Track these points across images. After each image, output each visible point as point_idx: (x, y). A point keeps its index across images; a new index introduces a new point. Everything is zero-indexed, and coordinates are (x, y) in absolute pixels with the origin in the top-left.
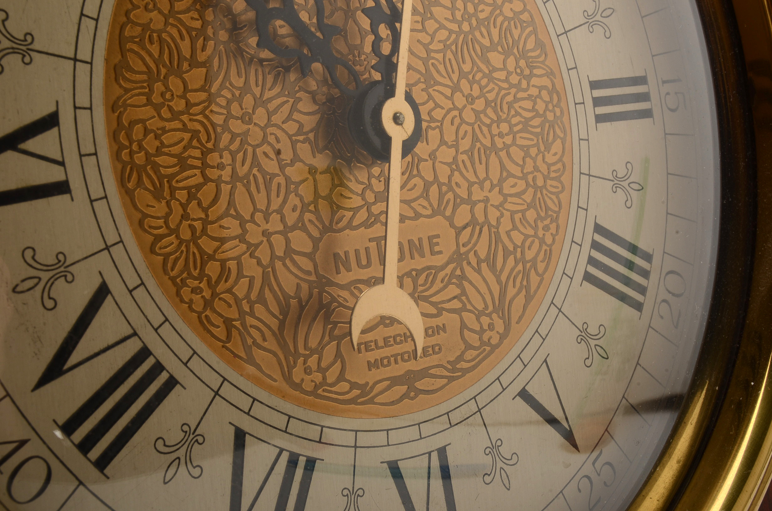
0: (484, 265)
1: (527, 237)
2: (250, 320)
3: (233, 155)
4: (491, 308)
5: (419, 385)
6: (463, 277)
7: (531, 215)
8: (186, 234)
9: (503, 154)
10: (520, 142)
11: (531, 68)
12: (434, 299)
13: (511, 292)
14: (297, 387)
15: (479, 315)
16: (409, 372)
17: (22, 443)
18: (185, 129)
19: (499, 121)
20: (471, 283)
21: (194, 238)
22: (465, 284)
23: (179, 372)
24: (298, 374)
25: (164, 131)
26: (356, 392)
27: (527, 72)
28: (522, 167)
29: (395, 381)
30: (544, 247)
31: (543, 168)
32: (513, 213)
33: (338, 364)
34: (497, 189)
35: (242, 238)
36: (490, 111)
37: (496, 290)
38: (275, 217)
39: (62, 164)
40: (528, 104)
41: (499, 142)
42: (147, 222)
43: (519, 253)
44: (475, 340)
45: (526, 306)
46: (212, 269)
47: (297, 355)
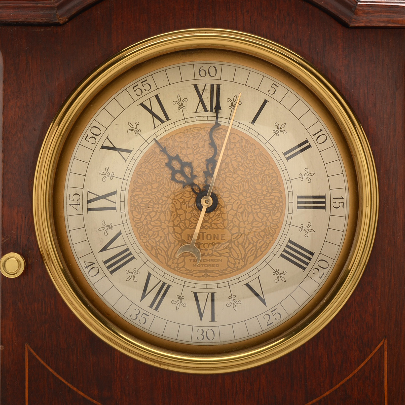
0: (240, 246)
1: (259, 240)
2: (158, 247)
3: (162, 205)
4: (240, 258)
5: (209, 274)
6: (232, 247)
7: (262, 234)
8: (145, 223)
9: (255, 215)
10: (262, 211)
11: (272, 190)
12: (219, 252)
13: (249, 254)
14: (169, 266)
15: (234, 259)
16: (206, 270)
17: (94, 263)
18: (150, 198)
19: (256, 204)
20: (234, 249)
21: (147, 225)
22: (232, 249)
23: (136, 256)
24: (170, 263)
25: (144, 198)
26: (187, 271)
27: (270, 191)
28: (262, 219)
29: (201, 271)
30: (265, 244)
31: (271, 221)
32: (255, 232)
33: (183, 263)
34: (250, 224)
35: (160, 226)
36: (252, 202)
37: (243, 253)
38: (171, 223)
39: (115, 203)
40: (269, 201)
41: (254, 211)
42: (135, 219)
43: (255, 244)
44: (232, 266)
45: (254, 260)
46: (150, 233)
47: (171, 258)
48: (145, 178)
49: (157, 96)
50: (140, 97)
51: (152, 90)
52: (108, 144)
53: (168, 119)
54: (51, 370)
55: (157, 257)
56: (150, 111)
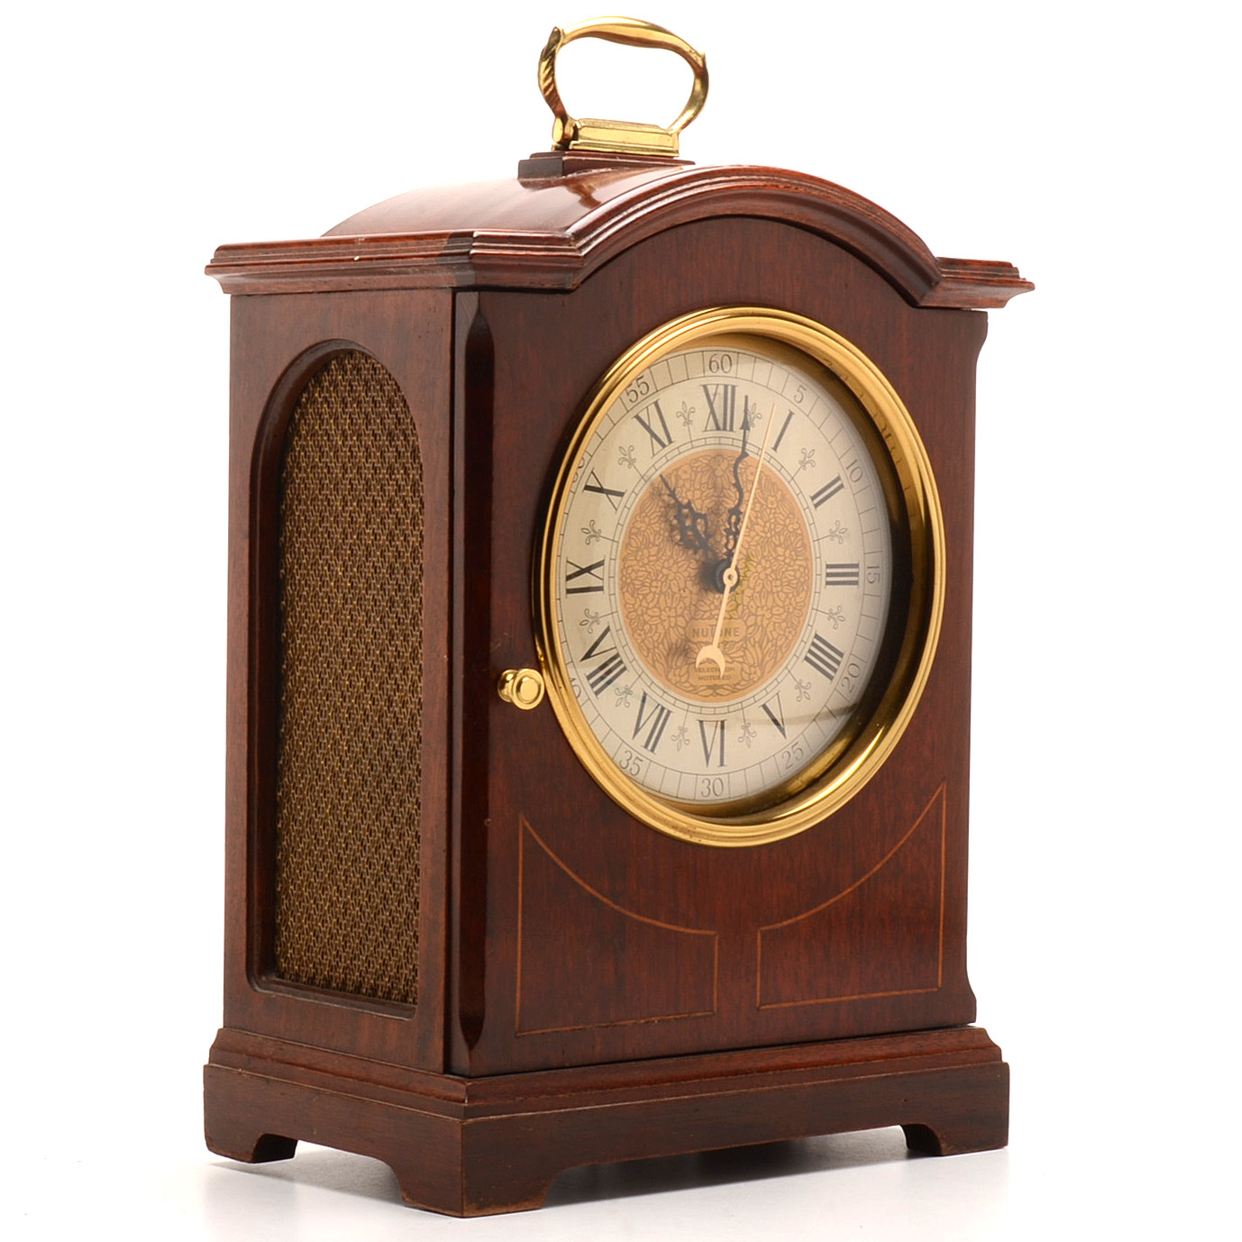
0: (757, 645)
1: (780, 635)
2: (656, 650)
4: (757, 663)
5: (718, 691)
6: (746, 648)
7: (784, 625)
8: (640, 612)
10: (784, 590)
11: (797, 556)
12: (731, 656)
13: (767, 658)
14: (670, 681)
15: (750, 666)
16: (715, 685)
17: (574, 679)
18: (646, 571)
19: (777, 579)
20: (750, 653)
21: (642, 614)
22: (747, 652)
23: (628, 665)
24: (670, 676)
25: (639, 570)
26: (692, 688)
27: (795, 558)
28: (784, 602)
29: (708, 687)
30: (787, 641)
31: (794, 604)
32: (775, 623)
33: (686, 676)
34: (769, 611)
35: (659, 617)
36: (773, 575)
37: (760, 656)
38: (673, 610)
40: (792, 573)
41: (774, 590)
42: (628, 606)
43: (774, 641)
44: (746, 677)
45: (773, 667)
46: (647, 627)
47: (672, 668)
48: (641, 539)
49: (656, 404)
50: (634, 404)
51: (650, 392)
52: (593, 483)
53: (670, 441)
54: (551, 854)
55: (654, 666)
56: (648, 428)
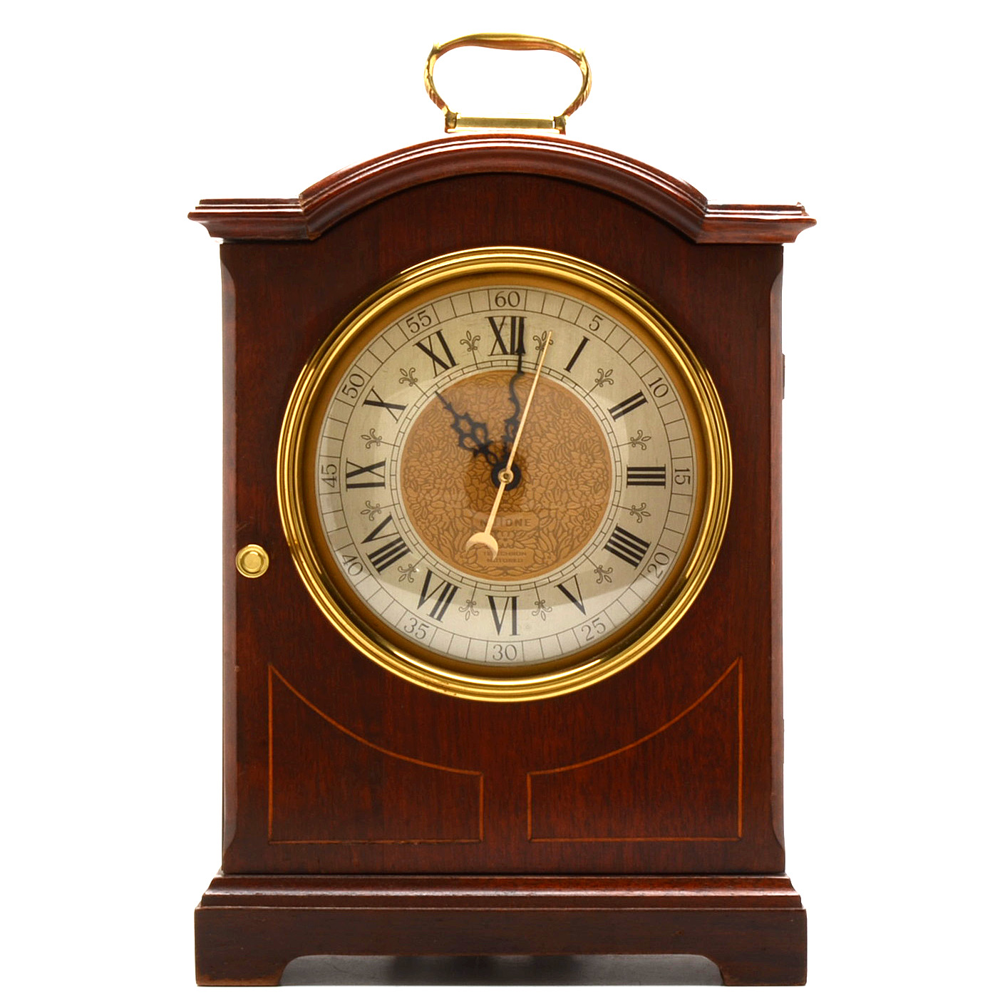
0: (551, 534)
1: (576, 526)
2: (441, 536)
3: (447, 481)
4: (551, 550)
5: (509, 572)
6: (540, 536)
7: (580, 518)
8: (423, 504)
9: (571, 493)
10: (580, 488)
11: (594, 459)
12: (522, 542)
13: (562, 546)
14: (457, 562)
15: (543, 552)
16: (505, 566)
17: (355, 558)
18: (429, 470)
19: (571, 479)
20: (542, 539)
21: (426, 506)
22: (540, 539)
23: (412, 548)
24: (457, 557)
25: (422, 470)
26: (480, 569)
27: (592, 461)
28: (580, 498)
29: (498, 568)
30: (584, 532)
31: (592, 500)
32: (570, 516)
33: (475, 557)
34: (564, 505)
35: (444, 509)
36: (567, 475)
37: (555, 543)
38: (459, 503)
39: (384, 477)
40: (590, 474)
41: (569, 488)
42: (410, 499)
43: (570, 531)
44: (539, 560)
45: (569, 552)
46: (431, 517)
47: (458, 551)
48: (423, 444)
49: (439, 334)
50: (416, 334)
51: (432, 324)
52: (373, 398)
53: (454, 364)
54: (302, 698)
55: (439, 549)
56: (430, 353)
